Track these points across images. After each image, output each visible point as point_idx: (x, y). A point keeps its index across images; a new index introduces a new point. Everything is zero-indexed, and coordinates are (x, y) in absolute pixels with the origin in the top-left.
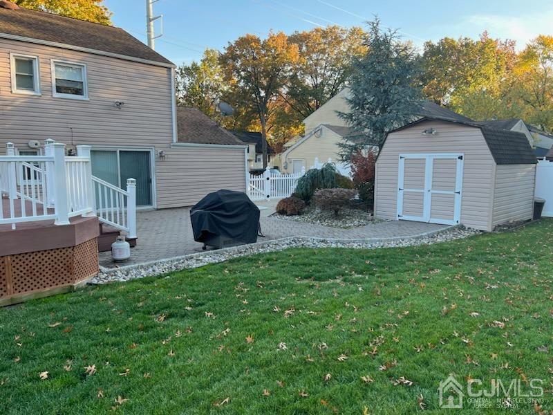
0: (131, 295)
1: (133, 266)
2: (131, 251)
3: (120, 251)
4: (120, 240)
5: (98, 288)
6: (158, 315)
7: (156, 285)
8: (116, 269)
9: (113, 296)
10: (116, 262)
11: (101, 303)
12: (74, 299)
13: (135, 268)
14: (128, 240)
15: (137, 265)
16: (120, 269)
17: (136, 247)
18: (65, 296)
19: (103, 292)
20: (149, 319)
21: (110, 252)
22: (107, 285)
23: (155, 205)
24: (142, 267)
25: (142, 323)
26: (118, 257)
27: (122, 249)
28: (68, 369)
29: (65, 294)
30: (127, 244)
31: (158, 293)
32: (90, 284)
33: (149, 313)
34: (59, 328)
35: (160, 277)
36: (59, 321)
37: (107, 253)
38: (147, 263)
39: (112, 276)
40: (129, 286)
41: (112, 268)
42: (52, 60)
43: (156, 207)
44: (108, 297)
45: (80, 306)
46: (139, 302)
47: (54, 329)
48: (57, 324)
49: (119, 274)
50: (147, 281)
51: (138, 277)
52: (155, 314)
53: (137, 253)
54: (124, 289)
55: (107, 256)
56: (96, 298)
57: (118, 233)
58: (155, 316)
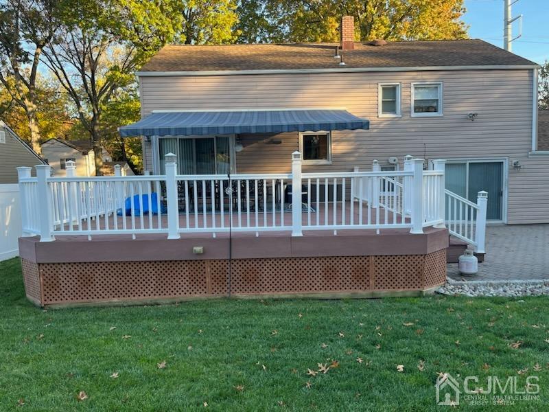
0: (480, 313)
1: (481, 282)
2: (479, 266)
3: (467, 265)
4: (468, 254)
5: (445, 298)
6: (512, 341)
7: (508, 307)
8: (463, 282)
9: (461, 310)
10: (462, 275)
11: (449, 313)
12: (424, 304)
13: (483, 285)
14: (475, 254)
15: (485, 282)
16: (467, 283)
17: (484, 263)
18: (415, 300)
19: (450, 303)
20: (501, 342)
21: (456, 265)
22: (455, 297)
23: (505, 220)
24: (491, 285)
25: (494, 345)
26: (465, 270)
27: (470, 263)
28: (421, 369)
29: (415, 297)
30: (475, 259)
31: (511, 316)
32: (438, 293)
33: (501, 336)
34: (412, 329)
35: (512, 299)
36: (412, 322)
37: (453, 265)
38: (498, 282)
39: (459, 288)
40: (477, 303)
41: (458, 280)
42: (412, 84)
43: (506, 222)
44: (456, 309)
45: (430, 312)
46: (489, 321)
47: (408, 328)
48: (410, 324)
49: (466, 288)
50: (498, 301)
51: (487, 295)
52: (509, 338)
53: (485, 269)
54: (472, 305)
55: (453, 268)
56: (445, 308)
57: (465, 246)
58: (508, 341)
